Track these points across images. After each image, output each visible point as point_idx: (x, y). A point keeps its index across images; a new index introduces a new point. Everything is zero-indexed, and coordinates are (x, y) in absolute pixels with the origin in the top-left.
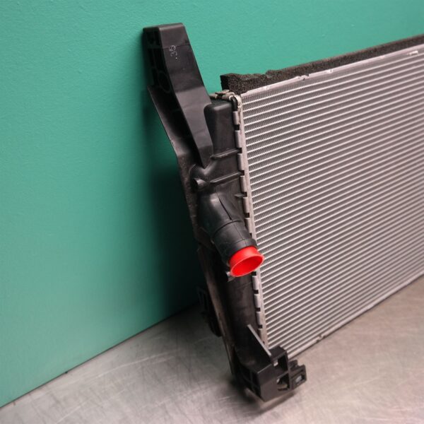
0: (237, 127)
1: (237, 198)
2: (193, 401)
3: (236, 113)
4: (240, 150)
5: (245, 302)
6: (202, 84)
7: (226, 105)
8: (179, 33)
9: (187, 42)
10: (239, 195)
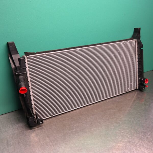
0: (25, 63)
1: (26, 78)
2: (17, 126)
3: (25, 60)
4: (26, 68)
5: (28, 102)
6: (18, 54)
7: (23, 58)
8: (13, 44)
9: (15, 45)
10: (26, 77)
